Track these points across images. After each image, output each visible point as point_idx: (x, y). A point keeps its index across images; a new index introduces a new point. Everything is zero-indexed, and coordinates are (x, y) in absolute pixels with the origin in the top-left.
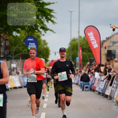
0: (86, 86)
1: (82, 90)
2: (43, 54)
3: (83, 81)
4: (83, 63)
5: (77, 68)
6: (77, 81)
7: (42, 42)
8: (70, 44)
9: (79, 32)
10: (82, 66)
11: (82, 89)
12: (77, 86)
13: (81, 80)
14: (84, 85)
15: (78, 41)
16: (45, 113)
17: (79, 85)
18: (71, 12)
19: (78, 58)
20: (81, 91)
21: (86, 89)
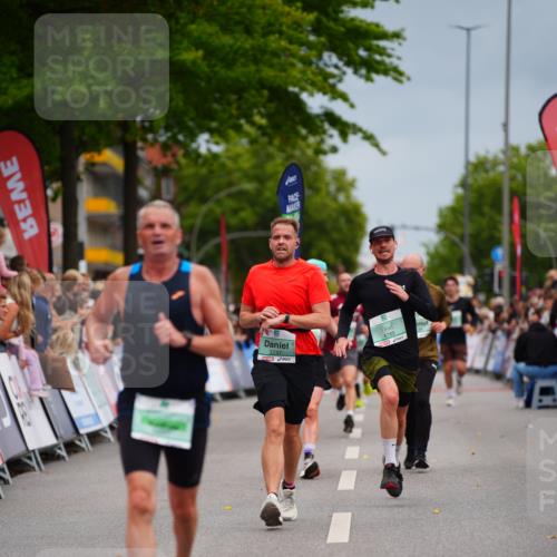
0: (540, 384)
1: (521, 403)
2: (336, 236)
3: (529, 363)
4: (524, 274)
5: (499, 300)
6: (500, 359)
7: (328, 178)
8: (463, 184)
9: (506, 126)
10: (524, 290)
11: (525, 397)
12: (499, 385)
13: (519, 357)
14: (533, 378)
15: (501, 168)
16: (350, 514)
17: (510, 381)
18: (468, 30)
19: (500, 253)
20: (517, 408)
21: (540, 401)
